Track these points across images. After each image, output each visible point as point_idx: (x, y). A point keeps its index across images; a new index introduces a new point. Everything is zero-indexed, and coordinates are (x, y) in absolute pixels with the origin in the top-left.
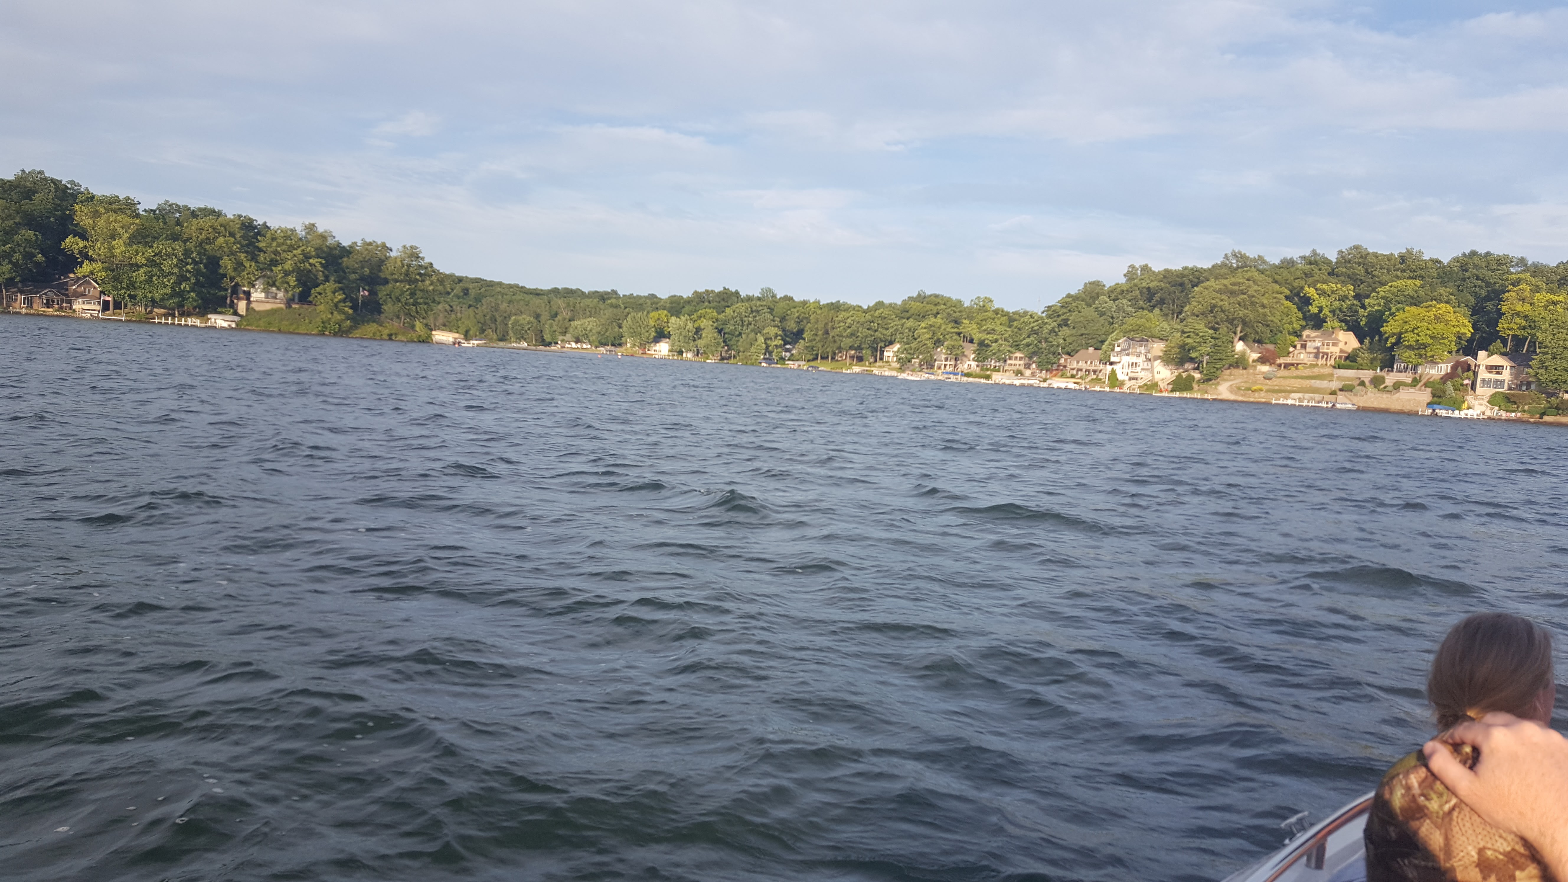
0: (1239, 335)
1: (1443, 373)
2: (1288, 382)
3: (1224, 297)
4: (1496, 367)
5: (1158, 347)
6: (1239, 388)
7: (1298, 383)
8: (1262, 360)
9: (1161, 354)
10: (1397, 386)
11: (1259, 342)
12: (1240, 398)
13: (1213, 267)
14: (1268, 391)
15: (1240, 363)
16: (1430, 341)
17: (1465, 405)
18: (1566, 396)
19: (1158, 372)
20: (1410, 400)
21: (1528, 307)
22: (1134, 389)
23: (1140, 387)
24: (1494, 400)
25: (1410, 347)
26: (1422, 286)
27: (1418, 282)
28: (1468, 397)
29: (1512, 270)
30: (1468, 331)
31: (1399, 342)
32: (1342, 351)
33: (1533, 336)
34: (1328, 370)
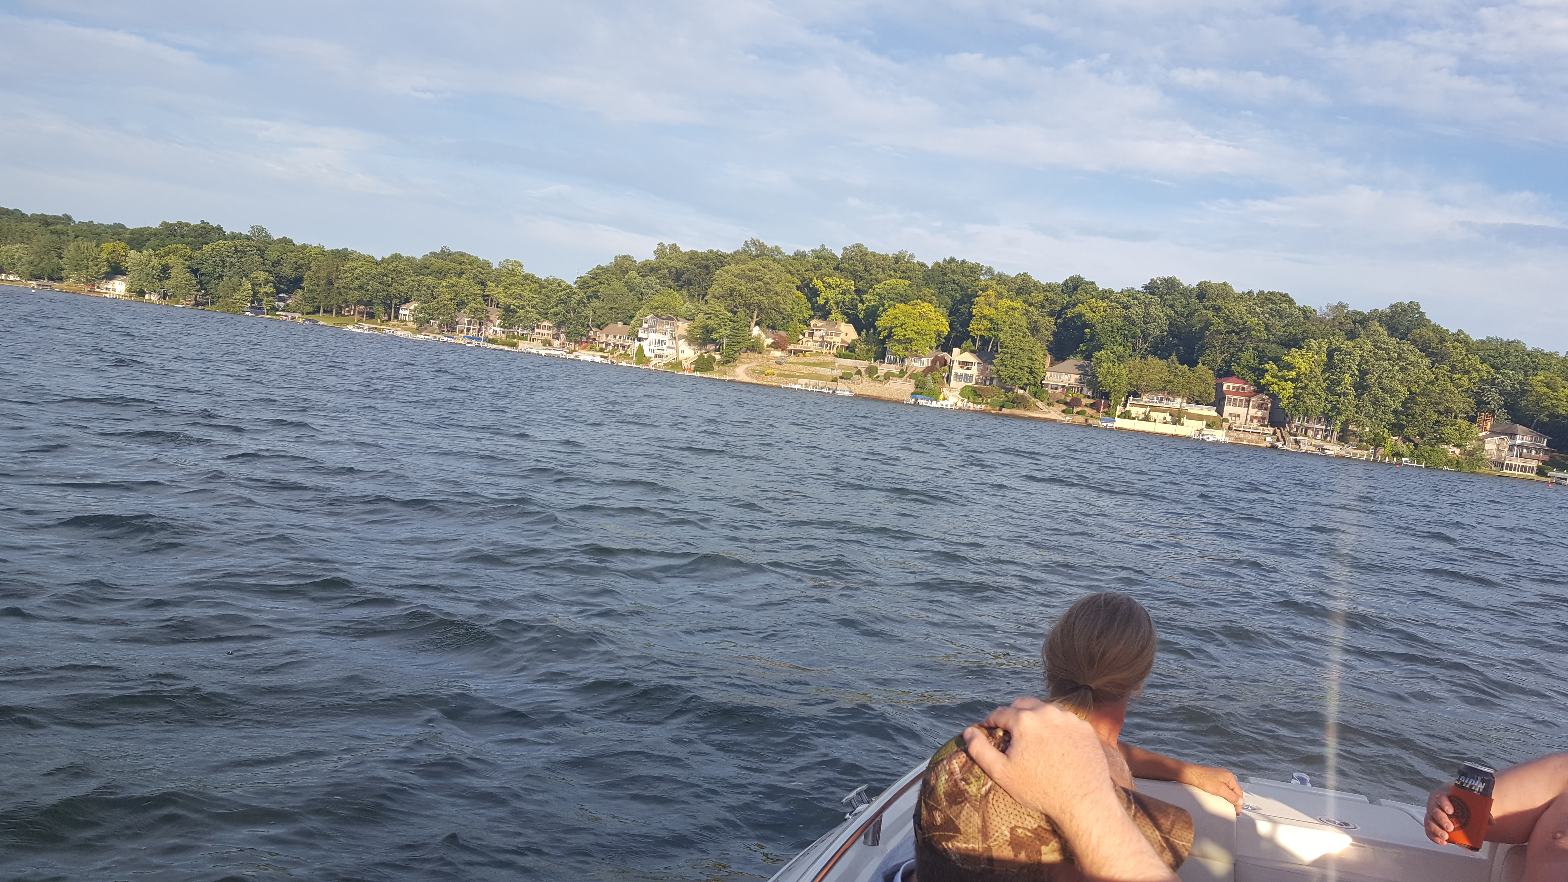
0: (755, 320)
1: (925, 366)
2: (796, 367)
3: (742, 282)
4: (967, 363)
5: (683, 327)
6: (754, 371)
7: (805, 369)
8: (776, 346)
9: (685, 333)
10: (888, 376)
11: (773, 328)
12: (755, 381)
13: (734, 252)
14: (779, 375)
15: (755, 347)
16: (915, 336)
17: (941, 397)
18: (1021, 392)
19: (683, 352)
20: (897, 390)
21: (993, 311)
22: (659, 367)
23: (665, 365)
24: (963, 393)
25: (899, 341)
26: (910, 286)
27: (907, 282)
28: (944, 389)
29: (982, 277)
30: (945, 329)
31: (889, 336)
32: (843, 341)
33: (996, 337)
34: (831, 359)
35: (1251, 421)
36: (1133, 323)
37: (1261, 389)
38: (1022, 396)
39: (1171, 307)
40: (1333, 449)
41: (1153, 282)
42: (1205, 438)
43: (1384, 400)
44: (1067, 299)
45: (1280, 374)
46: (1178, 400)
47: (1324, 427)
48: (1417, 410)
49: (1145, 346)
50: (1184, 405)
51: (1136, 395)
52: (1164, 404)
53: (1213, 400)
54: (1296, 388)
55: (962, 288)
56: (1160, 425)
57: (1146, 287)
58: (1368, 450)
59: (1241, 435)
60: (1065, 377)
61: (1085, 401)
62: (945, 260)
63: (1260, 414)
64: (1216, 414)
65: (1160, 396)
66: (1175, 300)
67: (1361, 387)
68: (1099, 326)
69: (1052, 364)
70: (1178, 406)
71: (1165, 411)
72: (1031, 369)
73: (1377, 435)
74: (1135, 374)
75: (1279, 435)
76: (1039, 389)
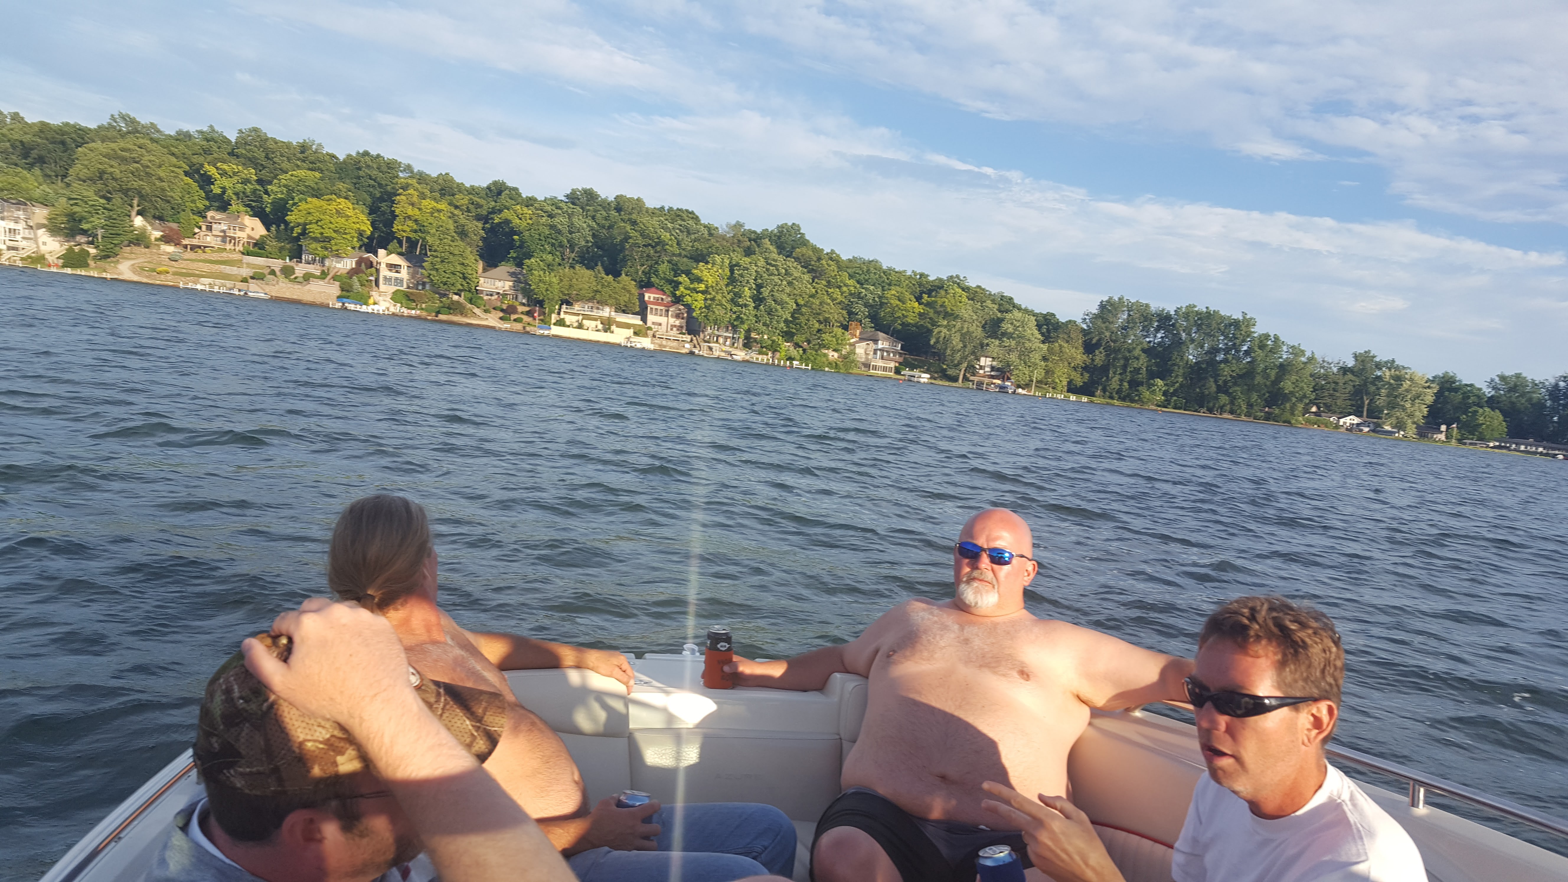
0: (136, 209)
1: (349, 267)
2: (195, 265)
3: (113, 163)
4: (396, 266)
5: (41, 214)
6: (142, 269)
7: (206, 268)
8: (167, 239)
9: (45, 222)
10: (307, 277)
11: (161, 218)
12: (145, 280)
13: (99, 127)
14: (175, 274)
15: (140, 240)
16: (334, 235)
17: (371, 301)
18: (456, 298)
19: (44, 243)
20: (320, 293)
21: (417, 212)
22: (15, 261)
23: (22, 259)
24: (396, 297)
25: (315, 239)
26: (322, 179)
27: (318, 175)
28: (373, 293)
29: (401, 175)
30: (368, 229)
31: (304, 233)
32: (249, 237)
33: (424, 239)
34: (237, 256)
35: (672, 329)
36: (559, 232)
37: (677, 300)
38: (458, 302)
39: (593, 218)
40: (740, 355)
41: (574, 192)
42: (633, 345)
43: (776, 310)
44: (493, 203)
45: (692, 286)
46: (607, 309)
47: (731, 335)
48: (803, 320)
49: (573, 255)
50: (613, 313)
51: (569, 303)
52: (595, 313)
53: (638, 309)
54: (706, 299)
55: (380, 185)
56: (592, 333)
57: (567, 196)
58: (767, 355)
59: (664, 342)
60: (499, 284)
61: (521, 309)
62: (358, 153)
63: (678, 323)
64: (641, 323)
65: (591, 304)
66: (596, 211)
67: (758, 300)
68: (527, 234)
69: (485, 270)
70: (607, 315)
71: (596, 320)
72: (463, 274)
73: (773, 341)
74: (566, 282)
75: (695, 342)
76: (474, 296)
